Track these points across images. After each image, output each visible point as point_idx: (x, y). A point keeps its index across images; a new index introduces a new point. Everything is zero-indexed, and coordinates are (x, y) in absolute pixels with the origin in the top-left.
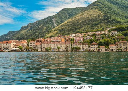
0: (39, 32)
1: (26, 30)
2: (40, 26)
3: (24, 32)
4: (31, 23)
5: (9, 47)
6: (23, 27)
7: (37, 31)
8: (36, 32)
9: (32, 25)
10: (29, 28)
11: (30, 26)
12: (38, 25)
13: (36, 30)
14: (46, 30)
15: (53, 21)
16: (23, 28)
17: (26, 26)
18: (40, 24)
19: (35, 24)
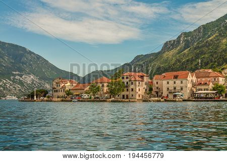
0: (210, 52)
1: (175, 51)
2: (210, 38)
3: (170, 54)
4: (185, 33)
5: (182, 89)
6: (166, 44)
7: (205, 49)
8: (202, 53)
9: (189, 36)
10: (182, 44)
11: (184, 41)
12: (204, 35)
13: (203, 46)
16: (168, 46)
17: (174, 41)
18: (209, 34)
19: (195, 34)
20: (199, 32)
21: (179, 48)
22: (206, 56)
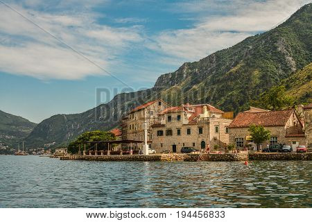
0: (240, 88)
2: (234, 69)
4: (189, 64)
6: (161, 78)
8: (229, 89)
9: (195, 68)
10: (187, 78)
11: (189, 74)
14: (260, 78)
15: (279, 49)
17: (173, 74)
18: (228, 64)
19: (205, 64)
20: (211, 62)
21: (183, 83)
22: (235, 92)
